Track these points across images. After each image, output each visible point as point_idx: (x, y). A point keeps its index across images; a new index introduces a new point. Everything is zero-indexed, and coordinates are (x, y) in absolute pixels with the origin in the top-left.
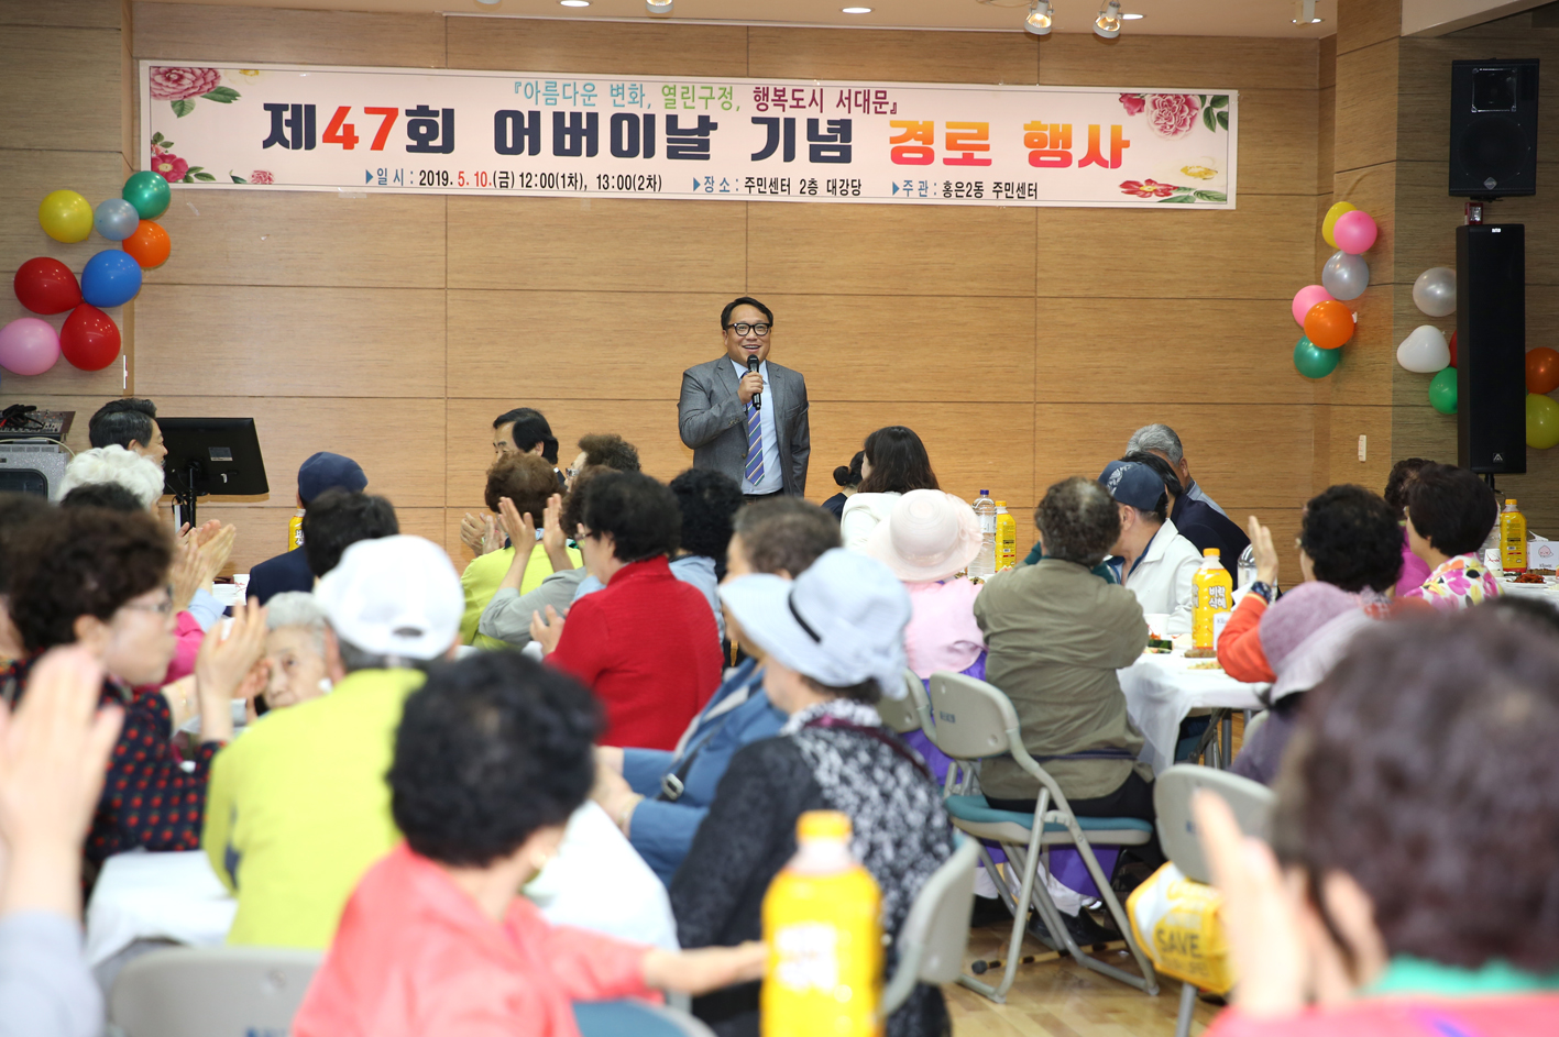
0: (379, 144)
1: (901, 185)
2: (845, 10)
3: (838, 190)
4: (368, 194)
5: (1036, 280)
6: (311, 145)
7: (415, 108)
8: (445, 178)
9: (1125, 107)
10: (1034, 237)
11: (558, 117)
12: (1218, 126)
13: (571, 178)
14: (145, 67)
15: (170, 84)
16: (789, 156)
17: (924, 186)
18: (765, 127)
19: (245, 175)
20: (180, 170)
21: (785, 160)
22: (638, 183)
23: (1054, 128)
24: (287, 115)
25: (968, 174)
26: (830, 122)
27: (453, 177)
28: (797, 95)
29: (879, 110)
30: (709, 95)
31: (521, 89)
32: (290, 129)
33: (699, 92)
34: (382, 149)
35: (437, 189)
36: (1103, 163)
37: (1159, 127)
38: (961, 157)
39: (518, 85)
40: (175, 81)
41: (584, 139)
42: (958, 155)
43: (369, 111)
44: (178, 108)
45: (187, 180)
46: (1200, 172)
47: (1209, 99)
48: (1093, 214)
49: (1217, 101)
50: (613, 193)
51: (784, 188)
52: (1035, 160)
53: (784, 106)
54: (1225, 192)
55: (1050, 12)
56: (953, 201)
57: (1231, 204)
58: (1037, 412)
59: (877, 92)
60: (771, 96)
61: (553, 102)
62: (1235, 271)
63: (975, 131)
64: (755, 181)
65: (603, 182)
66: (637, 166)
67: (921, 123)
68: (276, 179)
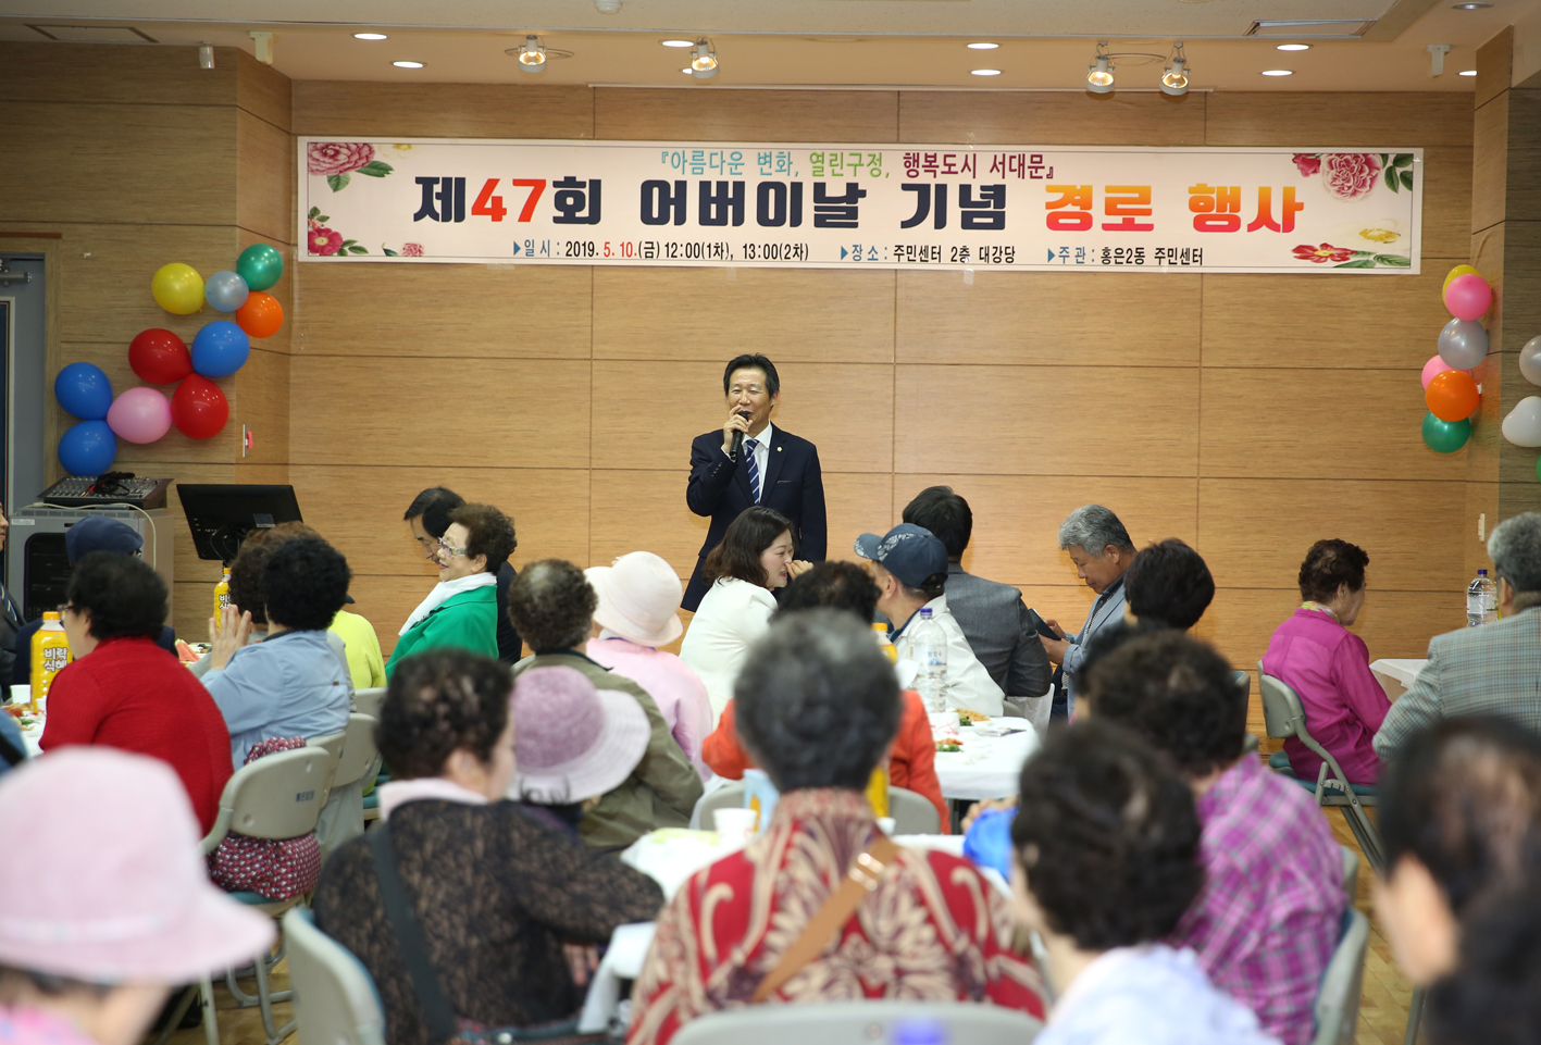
0: (526, 215)
1: (1056, 252)
2: (974, 72)
3: (991, 258)
4: (515, 265)
5: (1201, 350)
6: (460, 217)
7: (563, 180)
8: (590, 248)
9: (1299, 168)
10: (1199, 305)
11: (705, 186)
12: (1401, 187)
13: (717, 247)
14: (303, 144)
15: (326, 160)
16: (940, 222)
17: (1081, 252)
18: (915, 193)
19: (397, 247)
20: (336, 243)
21: (936, 228)
22: (784, 252)
23: (1221, 190)
24: (438, 188)
25: (1129, 240)
26: (983, 188)
27: (599, 248)
28: (949, 160)
29: (1034, 174)
30: (857, 162)
31: (668, 159)
32: (440, 202)
33: (848, 159)
34: (529, 220)
35: (583, 260)
36: (1274, 227)
37: (1336, 188)
38: (1121, 222)
39: (665, 154)
40: (332, 157)
41: (730, 208)
42: (1118, 220)
43: (517, 183)
44: (334, 182)
45: (342, 253)
46: (1380, 235)
47: (1391, 158)
48: (1263, 280)
49: (1401, 160)
50: (760, 263)
51: (934, 256)
52: (1200, 225)
53: (935, 172)
54: (1408, 256)
55: (1111, 70)
56: (1113, 268)
57: (1415, 268)
58: (1201, 488)
59: (1032, 156)
60: (922, 161)
61: (700, 171)
62: (1419, 340)
63: (1136, 195)
64: (905, 249)
65: (749, 251)
66: (784, 234)
67: (1079, 187)
68: (426, 251)
